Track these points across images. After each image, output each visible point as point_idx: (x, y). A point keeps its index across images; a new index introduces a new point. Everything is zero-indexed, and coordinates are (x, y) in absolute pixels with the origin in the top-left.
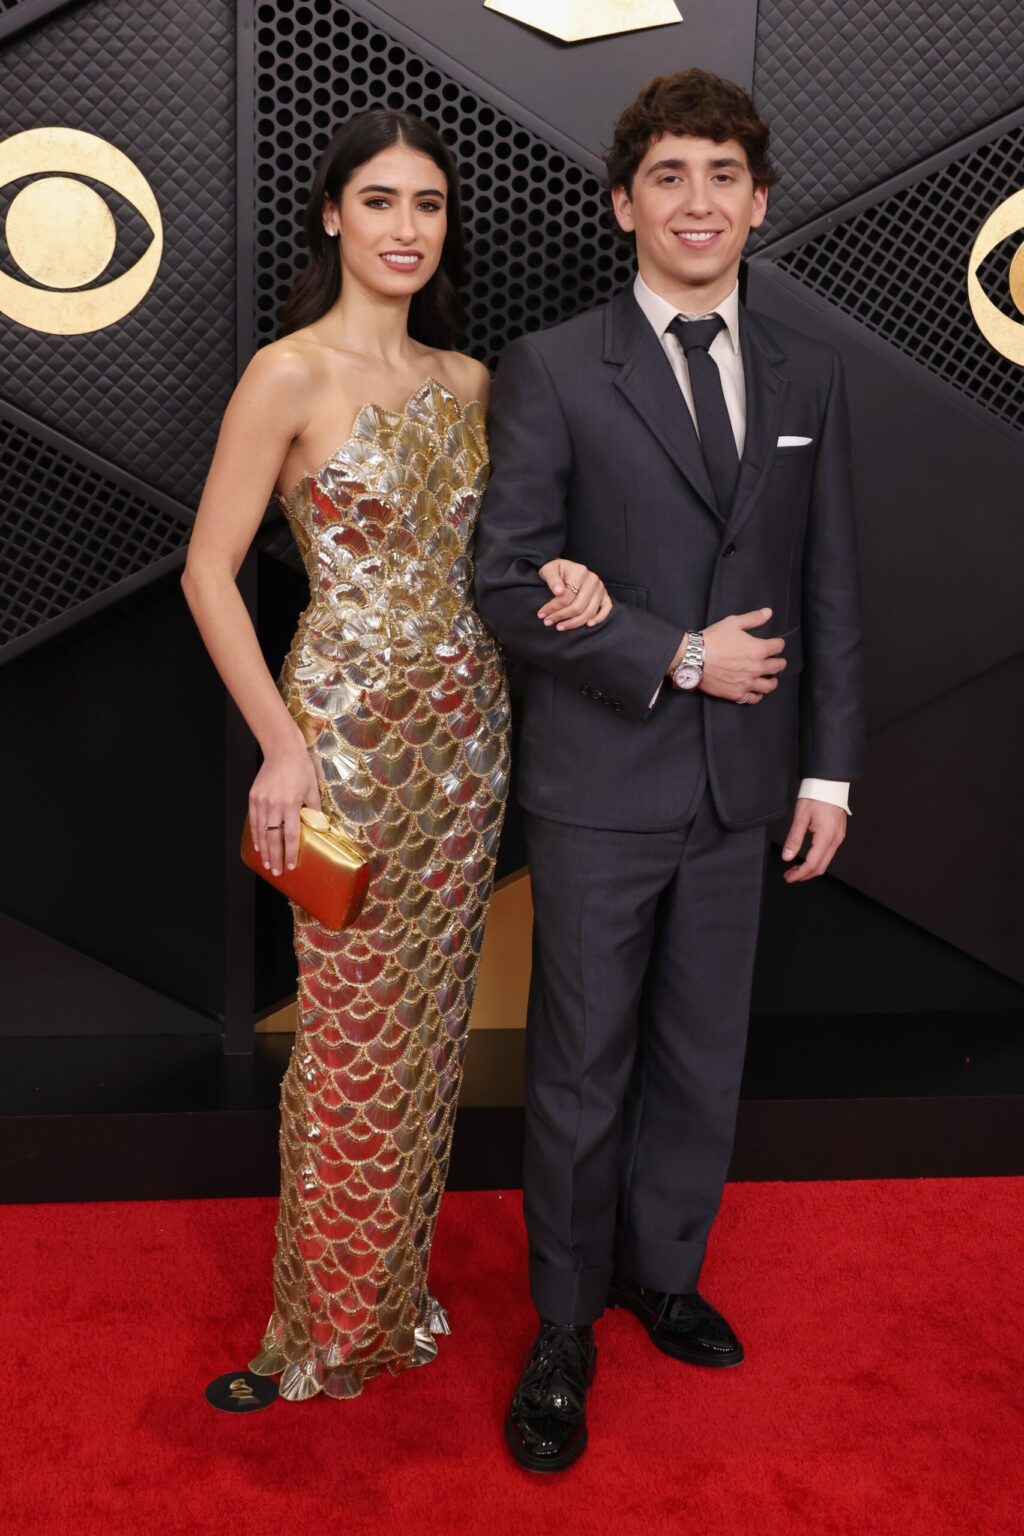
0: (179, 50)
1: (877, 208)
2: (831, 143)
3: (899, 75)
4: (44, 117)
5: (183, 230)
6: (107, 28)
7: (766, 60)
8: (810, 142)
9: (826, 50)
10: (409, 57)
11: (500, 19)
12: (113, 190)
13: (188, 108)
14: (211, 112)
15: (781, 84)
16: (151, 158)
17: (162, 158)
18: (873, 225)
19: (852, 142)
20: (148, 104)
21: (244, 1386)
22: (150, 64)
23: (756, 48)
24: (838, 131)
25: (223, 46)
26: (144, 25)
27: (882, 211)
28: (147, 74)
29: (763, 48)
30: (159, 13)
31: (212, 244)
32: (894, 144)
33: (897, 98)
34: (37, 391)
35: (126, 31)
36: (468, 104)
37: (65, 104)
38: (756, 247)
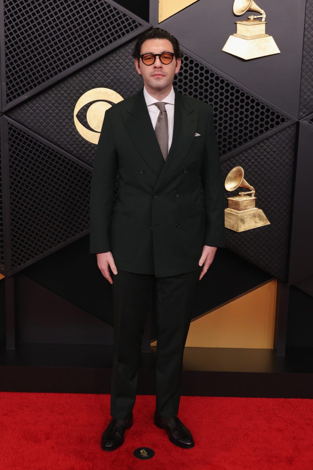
4: (98, 85)
6: (116, 60)
7: (306, 63)
10: (200, 66)
11: (227, 54)
13: (138, 82)
15: (310, 70)
16: (127, 95)
21: (145, 452)
22: (127, 69)
23: (302, 60)
26: (126, 59)
28: (126, 72)
29: (305, 60)
35: (121, 61)
36: (217, 78)
37: (104, 81)
38: (303, 117)
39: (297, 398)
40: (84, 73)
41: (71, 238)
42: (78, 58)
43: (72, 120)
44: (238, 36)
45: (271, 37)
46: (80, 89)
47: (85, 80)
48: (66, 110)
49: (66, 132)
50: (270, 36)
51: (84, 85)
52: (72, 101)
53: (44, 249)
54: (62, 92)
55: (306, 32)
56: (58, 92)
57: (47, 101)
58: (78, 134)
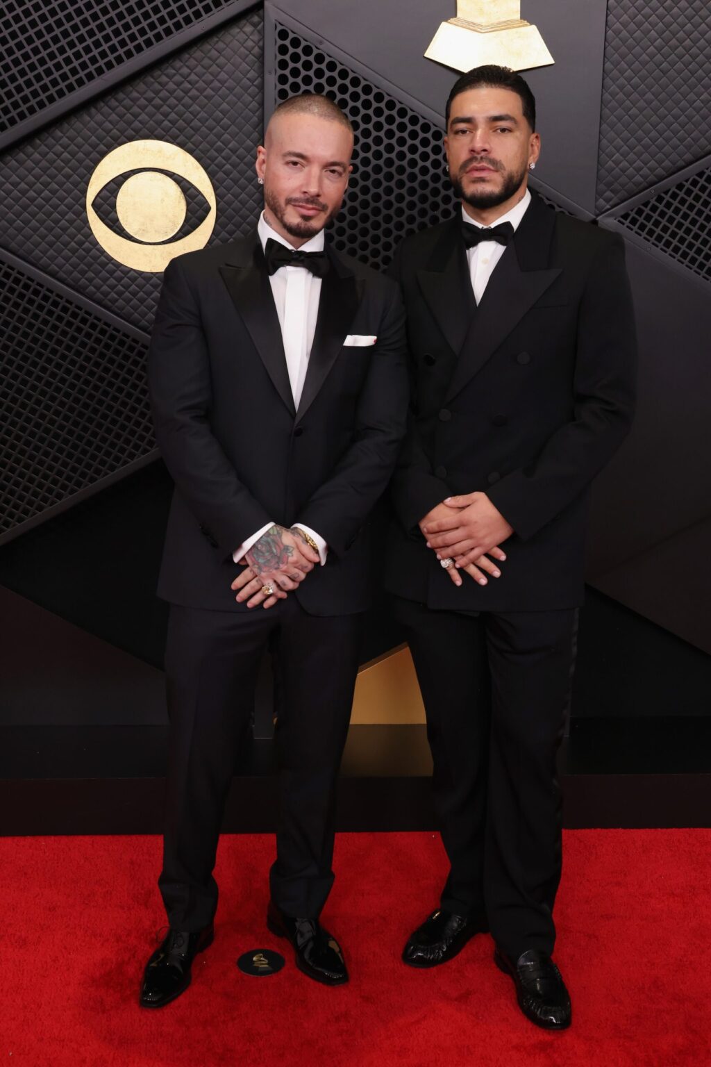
0: (227, 88)
1: (684, 183)
2: (654, 141)
3: (699, 95)
4: (141, 133)
5: (229, 204)
6: (181, 75)
7: (609, 88)
8: (639, 140)
9: (650, 80)
10: (375, 91)
11: (436, 65)
12: (185, 179)
13: (233, 126)
14: (248, 128)
15: (621, 103)
16: (208, 158)
17: (217, 158)
18: (682, 194)
19: (667, 140)
20: (207, 124)
21: (262, 959)
22: (209, 98)
23: (603, 80)
24: (659, 133)
25: (255, 86)
26: (205, 73)
27: (687, 185)
28: (207, 104)
29: (608, 80)
30: (215, 65)
31: (248, 213)
32: (695, 140)
33: (698, 110)
34: (135, 308)
35: (193, 77)
36: (414, 120)
37: (154, 124)
38: (603, 210)
39: (595, 828)
40: (108, 106)
41: (86, 486)
42: (92, 68)
43: (83, 215)
44: (460, 24)
45: (534, 27)
46: (98, 142)
47: (111, 122)
48: (69, 192)
49: (69, 243)
50: (531, 24)
51: (108, 132)
52: (82, 170)
53: (26, 512)
54: (58, 148)
55: (611, 17)
56: (48, 150)
57: (22, 171)
58: (98, 247)
